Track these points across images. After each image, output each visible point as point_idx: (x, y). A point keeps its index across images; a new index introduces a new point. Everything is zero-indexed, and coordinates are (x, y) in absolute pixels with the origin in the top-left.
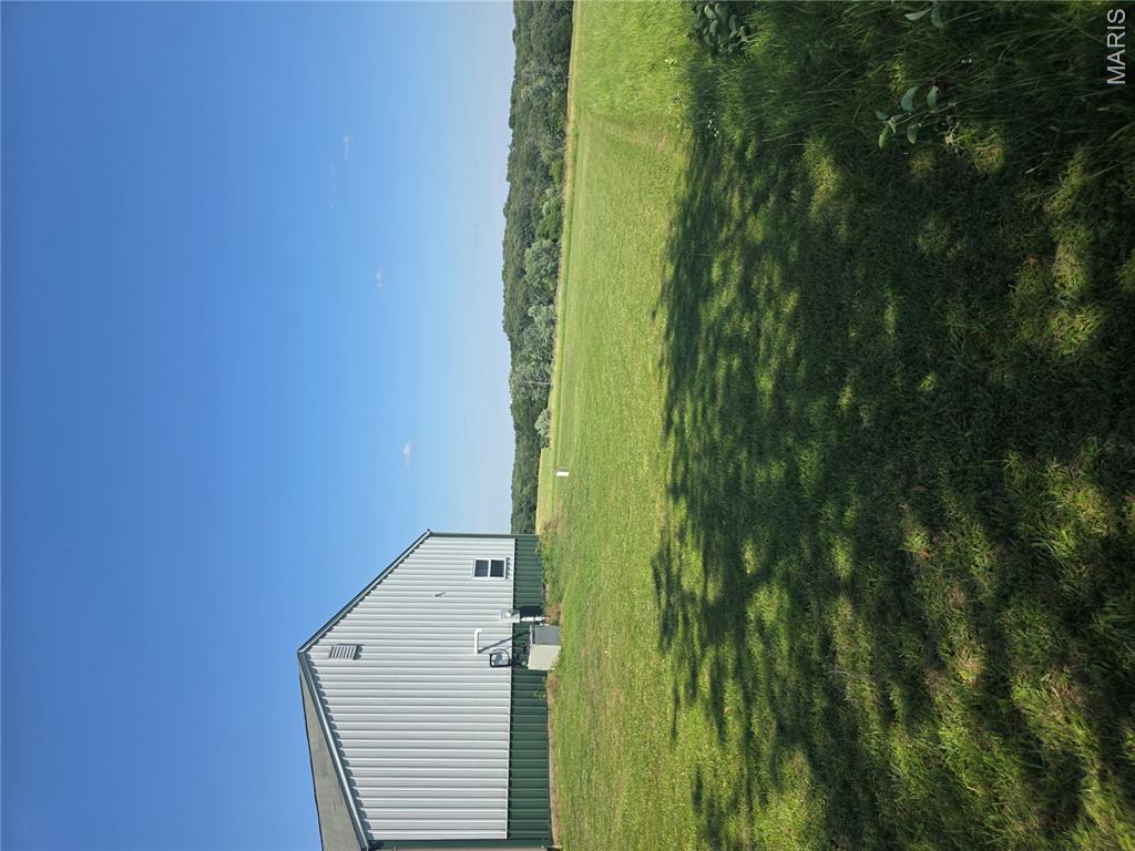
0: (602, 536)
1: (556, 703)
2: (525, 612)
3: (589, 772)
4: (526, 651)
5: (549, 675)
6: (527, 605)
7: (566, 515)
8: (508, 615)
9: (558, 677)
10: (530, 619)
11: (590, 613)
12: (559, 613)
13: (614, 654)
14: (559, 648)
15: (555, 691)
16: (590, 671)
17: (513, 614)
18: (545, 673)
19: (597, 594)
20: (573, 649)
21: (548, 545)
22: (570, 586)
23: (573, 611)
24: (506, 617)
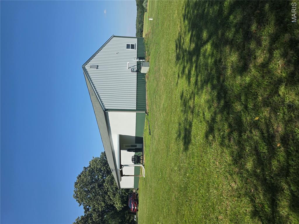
0: (162, 37)
1: (148, 81)
2: (140, 58)
3: (156, 96)
4: (140, 68)
5: (146, 74)
6: (141, 57)
7: (152, 31)
8: (136, 59)
9: (148, 75)
10: (142, 60)
11: (157, 58)
12: (149, 59)
13: (163, 68)
14: (149, 68)
15: (148, 78)
16: (157, 73)
17: (137, 59)
18: (145, 74)
19: (160, 53)
20: (152, 68)
21: (147, 40)
22: (152, 52)
23: (153, 58)
24: (135, 60)
